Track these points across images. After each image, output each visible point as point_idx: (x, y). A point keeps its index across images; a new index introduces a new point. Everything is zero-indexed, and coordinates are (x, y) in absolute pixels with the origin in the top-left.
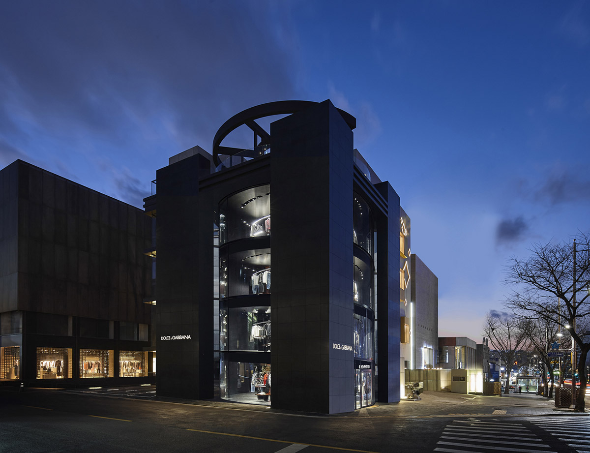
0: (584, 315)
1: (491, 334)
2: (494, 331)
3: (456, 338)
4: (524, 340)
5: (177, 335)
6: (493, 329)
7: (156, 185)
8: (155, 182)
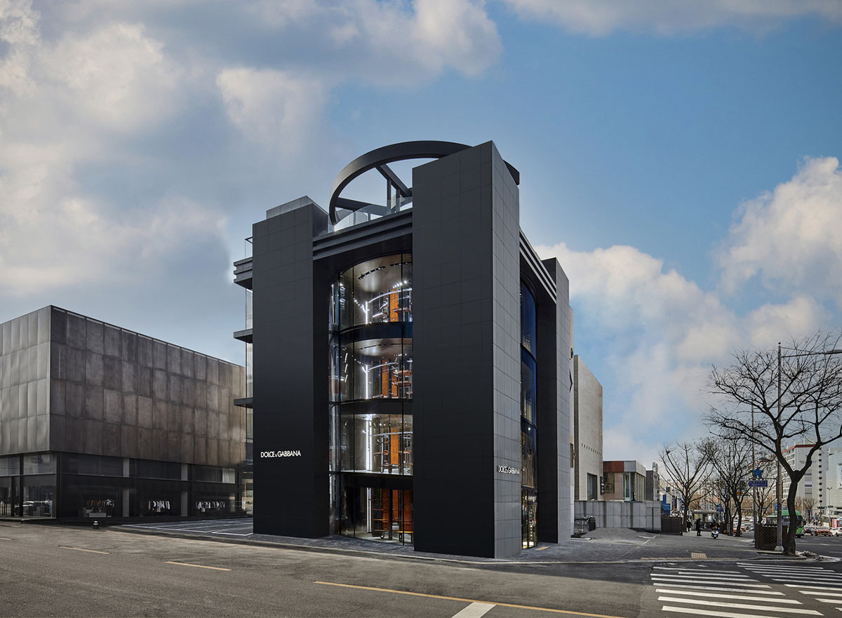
0: (791, 436)
1: (666, 458)
2: (669, 454)
3: (623, 462)
4: (704, 467)
5: (283, 450)
6: (668, 453)
7: (252, 245)
8: (251, 240)
